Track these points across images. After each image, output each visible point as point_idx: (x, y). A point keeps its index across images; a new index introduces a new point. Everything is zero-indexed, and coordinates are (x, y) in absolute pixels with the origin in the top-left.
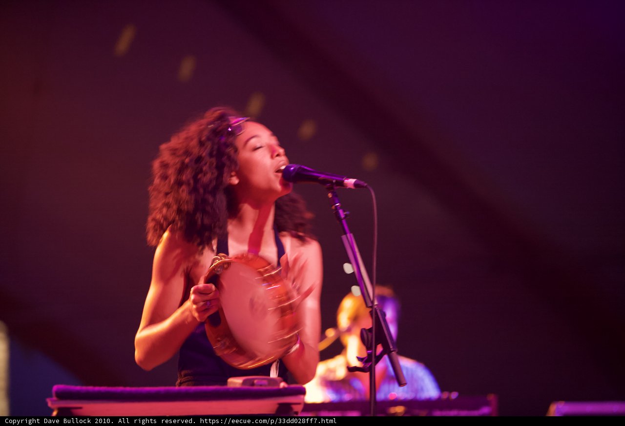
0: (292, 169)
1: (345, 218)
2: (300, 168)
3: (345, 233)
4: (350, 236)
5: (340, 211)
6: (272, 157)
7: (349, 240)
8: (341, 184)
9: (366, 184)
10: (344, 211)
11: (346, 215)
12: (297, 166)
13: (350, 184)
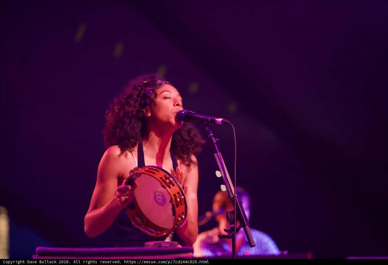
0: (183, 112)
1: (216, 143)
2: (188, 112)
3: (217, 152)
4: (220, 154)
5: (213, 138)
6: (174, 105)
7: (219, 157)
8: (214, 121)
9: (229, 122)
10: (215, 139)
11: (216, 141)
12: (186, 111)
13: (219, 121)
